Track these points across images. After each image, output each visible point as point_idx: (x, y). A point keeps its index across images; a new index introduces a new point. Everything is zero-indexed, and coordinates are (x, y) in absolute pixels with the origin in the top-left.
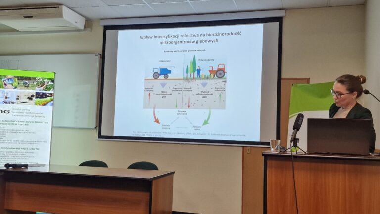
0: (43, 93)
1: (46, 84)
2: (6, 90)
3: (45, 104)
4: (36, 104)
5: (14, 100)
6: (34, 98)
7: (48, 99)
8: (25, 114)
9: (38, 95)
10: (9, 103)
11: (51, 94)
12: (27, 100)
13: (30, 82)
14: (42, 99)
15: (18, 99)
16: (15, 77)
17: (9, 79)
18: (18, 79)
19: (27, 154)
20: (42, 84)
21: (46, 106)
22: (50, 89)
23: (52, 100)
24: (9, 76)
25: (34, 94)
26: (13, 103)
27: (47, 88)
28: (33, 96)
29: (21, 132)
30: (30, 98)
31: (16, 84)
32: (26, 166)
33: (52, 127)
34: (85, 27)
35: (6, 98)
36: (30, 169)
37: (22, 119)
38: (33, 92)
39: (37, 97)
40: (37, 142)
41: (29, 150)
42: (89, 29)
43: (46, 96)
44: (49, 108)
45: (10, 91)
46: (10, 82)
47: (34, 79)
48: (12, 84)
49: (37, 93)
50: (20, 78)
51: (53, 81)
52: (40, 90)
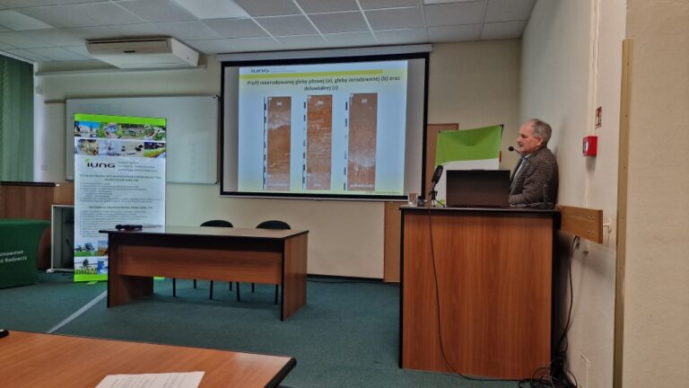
0: (153, 144)
1: (156, 132)
2: (109, 140)
3: (156, 156)
4: (146, 156)
5: (119, 152)
6: (142, 149)
7: (160, 150)
8: (134, 168)
9: (148, 146)
10: (113, 155)
11: (163, 144)
12: (135, 151)
13: (137, 130)
14: (152, 150)
15: (123, 150)
16: (118, 124)
17: (111, 127)
18: (123, 127)
19: (138, 214)
20: (151, 132)
21: (159, 158)
22: (161, 138)
23: (164, 151)
24: (112, 124)
25: (143, 145)
26: (118, 155)
27: (158, 138)
28: (141, 146)
29: (130, 188)
30: (138, 149)
31: (120, 132)
32: (140, 227)
33: (167, 183)
34: (199, 63)
35: (110, 149)
36: (145, 230)
37: (131, 174)
38: (141, 142)
39: (146, 148)
40: (150, 200)
41: (140, 210)
42: (204, 66)
43: (157, 147)
44: (162, 161)
45: (114, 141)
46: (113, 130)
47: (142, 126)
48: (115, 132)
49: (146, 143)
50: (125, 126)
51: (164, 129)
52: (150, 140)
